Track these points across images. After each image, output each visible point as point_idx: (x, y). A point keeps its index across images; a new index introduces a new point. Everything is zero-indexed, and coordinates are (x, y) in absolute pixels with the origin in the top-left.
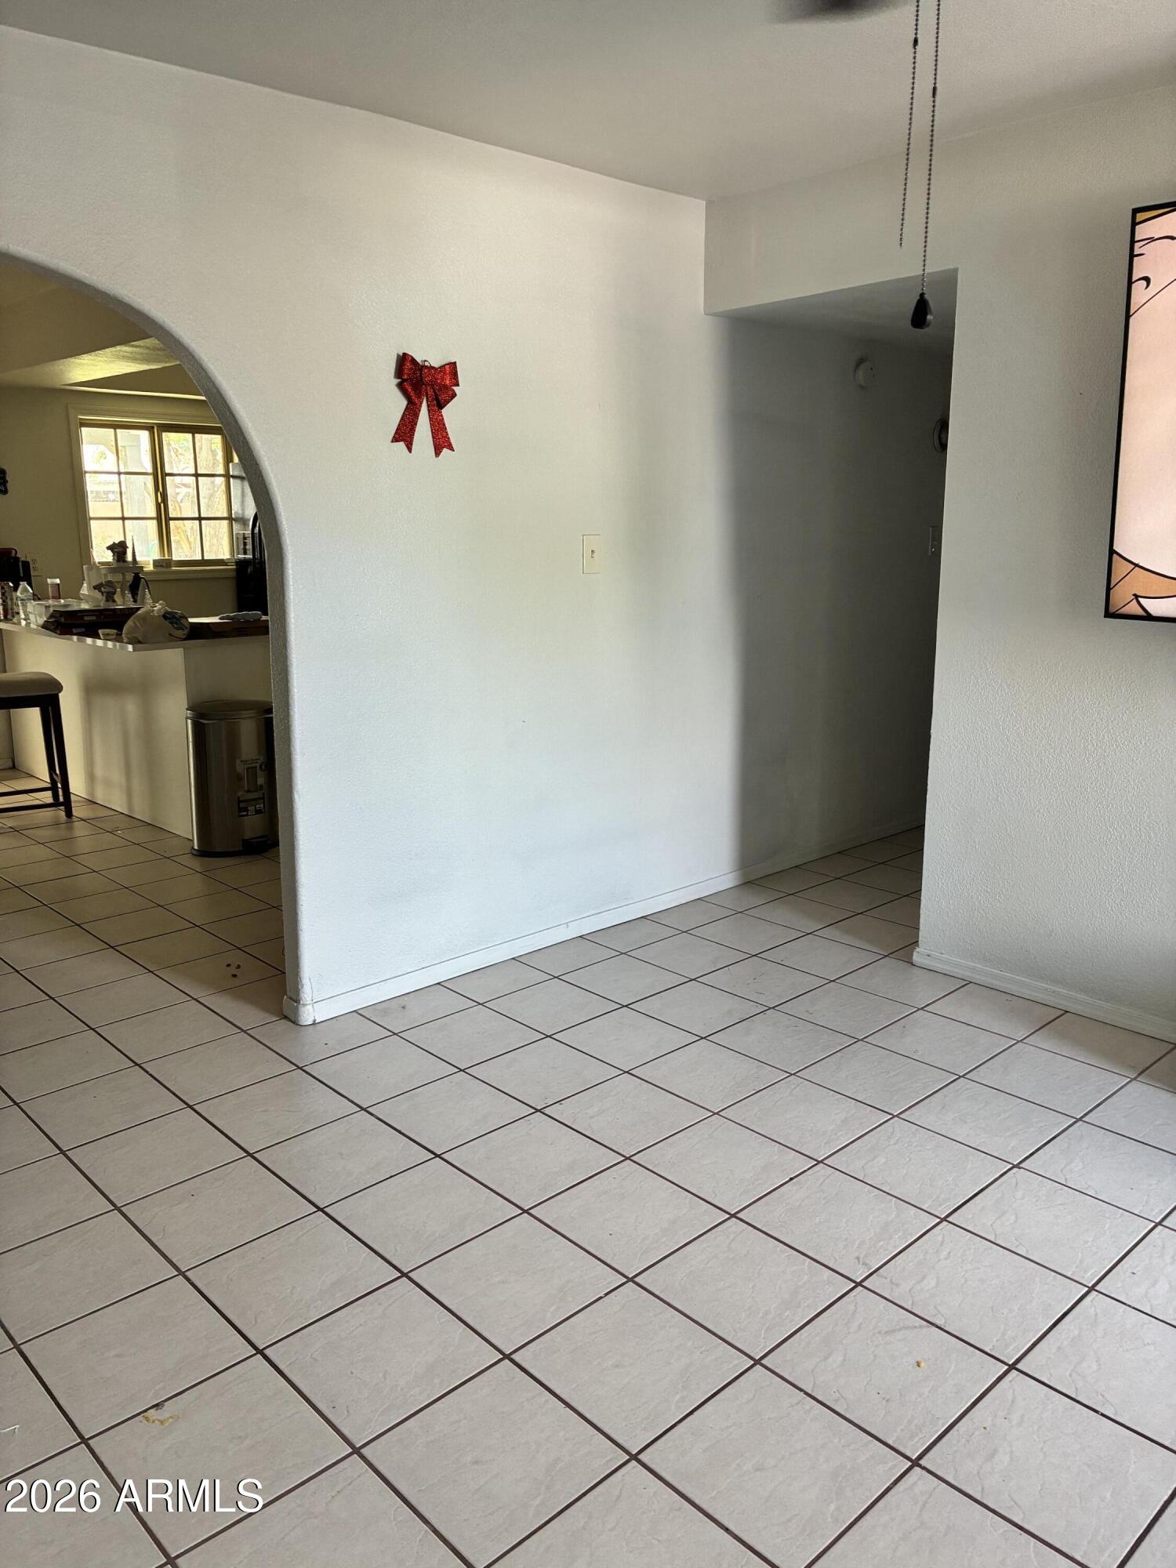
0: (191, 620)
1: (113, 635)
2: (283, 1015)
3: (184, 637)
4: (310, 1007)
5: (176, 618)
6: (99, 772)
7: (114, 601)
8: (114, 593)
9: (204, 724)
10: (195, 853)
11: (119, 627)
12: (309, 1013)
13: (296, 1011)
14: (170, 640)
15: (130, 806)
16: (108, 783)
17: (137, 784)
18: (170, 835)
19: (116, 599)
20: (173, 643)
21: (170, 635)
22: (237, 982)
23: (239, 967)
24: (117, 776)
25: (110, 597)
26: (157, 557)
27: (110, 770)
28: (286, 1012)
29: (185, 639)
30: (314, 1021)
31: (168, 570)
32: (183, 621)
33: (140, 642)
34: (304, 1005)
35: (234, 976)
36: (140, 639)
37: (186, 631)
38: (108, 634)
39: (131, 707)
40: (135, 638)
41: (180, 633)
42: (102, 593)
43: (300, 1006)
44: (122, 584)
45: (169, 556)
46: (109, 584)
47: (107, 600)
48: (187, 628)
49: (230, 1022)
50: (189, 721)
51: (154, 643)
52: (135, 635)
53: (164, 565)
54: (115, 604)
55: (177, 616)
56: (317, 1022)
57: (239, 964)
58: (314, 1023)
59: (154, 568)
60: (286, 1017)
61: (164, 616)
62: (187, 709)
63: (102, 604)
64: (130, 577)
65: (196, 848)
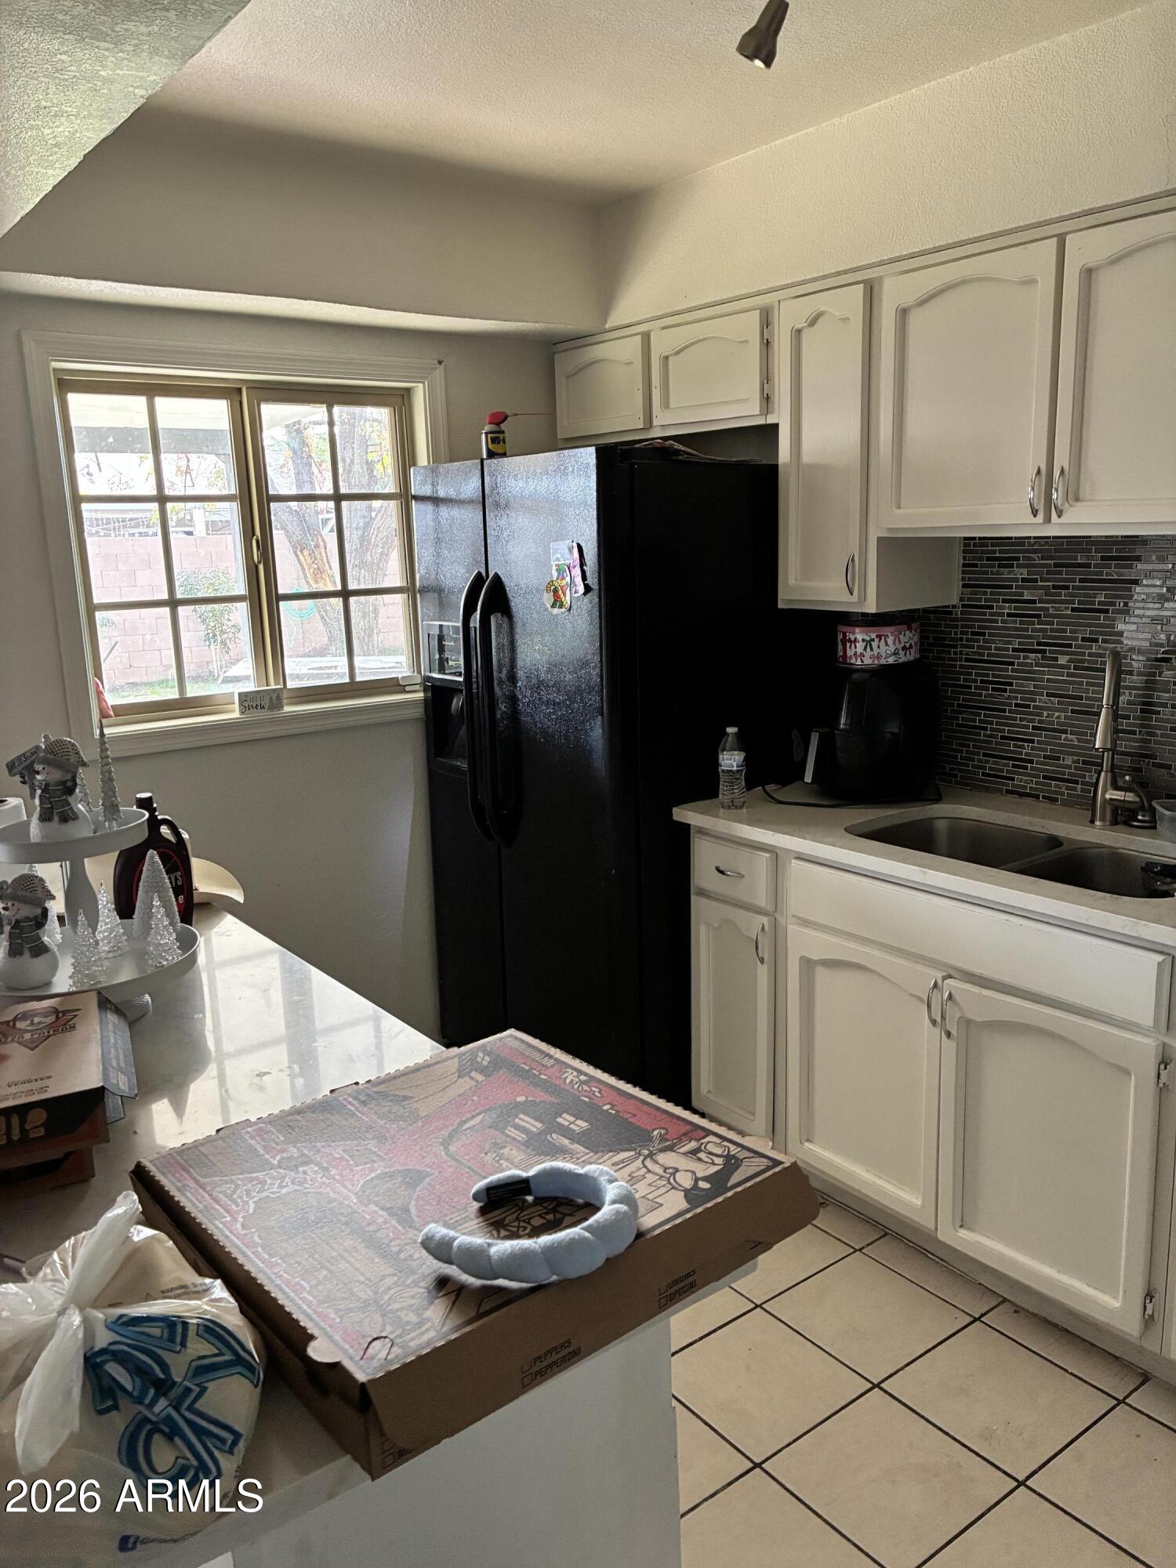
26: (250, 687)
31: (275, 714)
45: (277, 683)
53: (267, 705)
59: (242, 713)
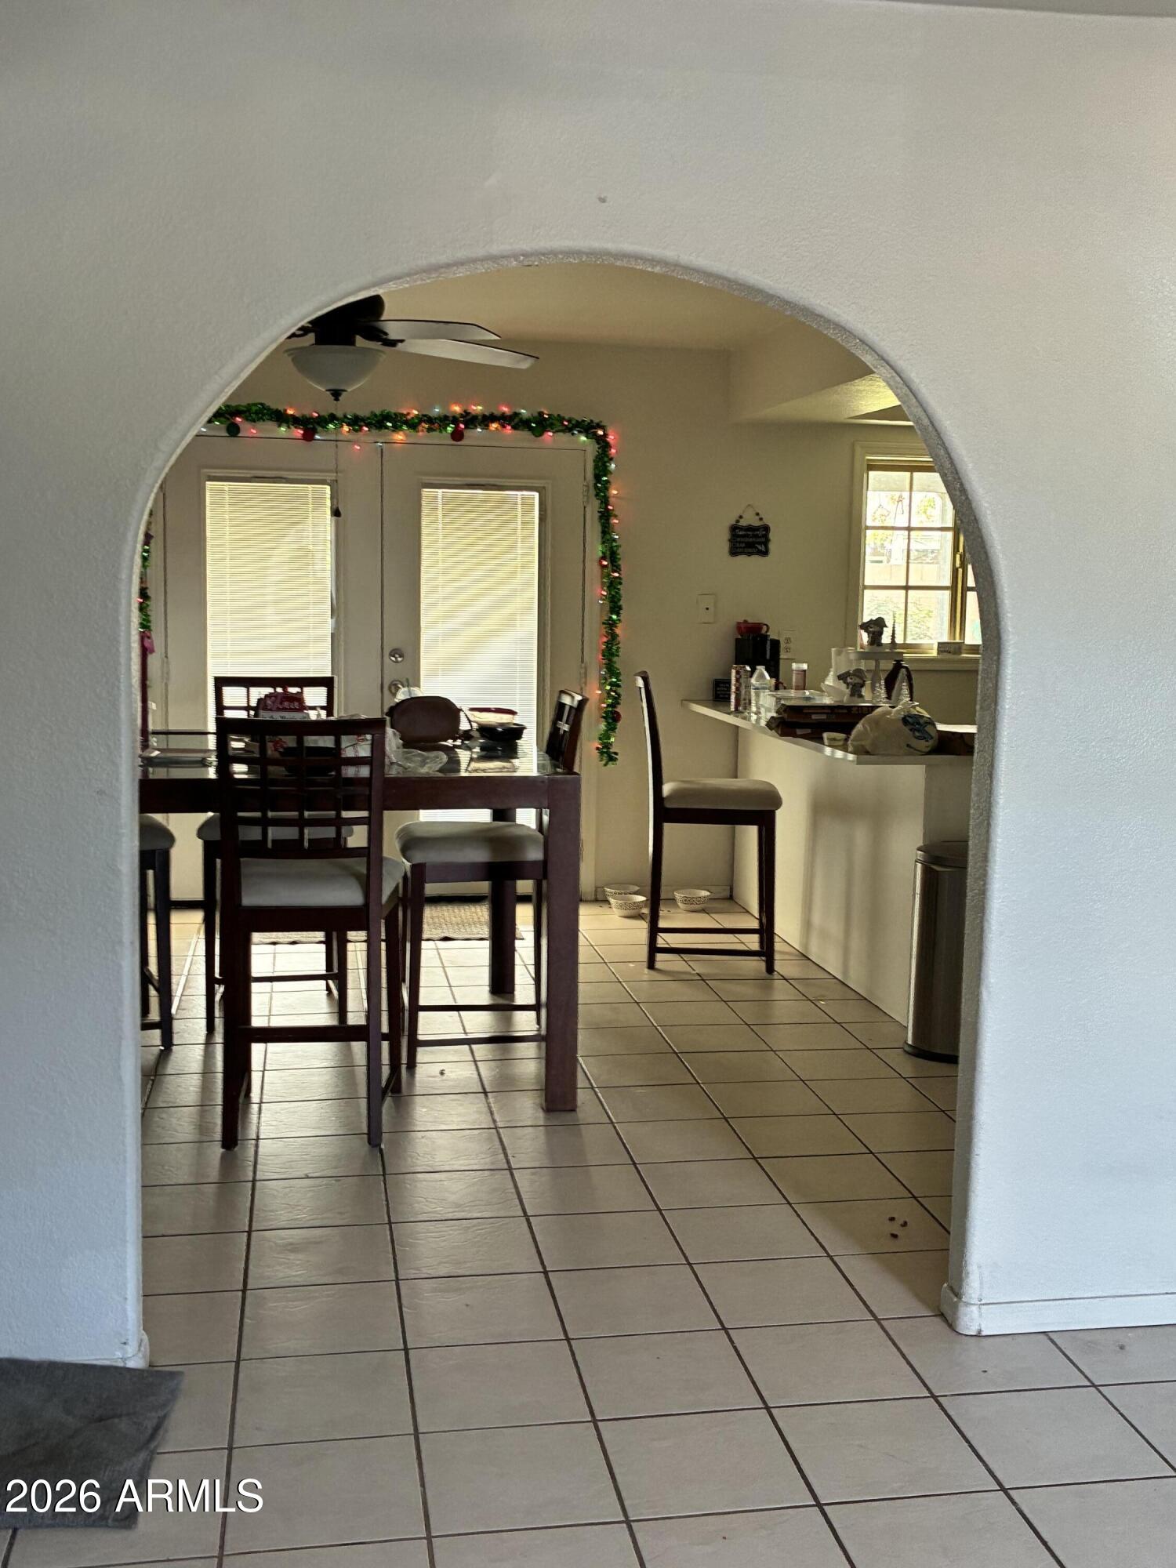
0: (941, 727)
1: (840, 740)
2: (939, 1310)
3: (928, 750)
4: (974, 1309)
5: (919, 723)
6: (816, 919)
7: (861, 696)
8: (862, 686)
9: (937, 871)
10: (907, 1049)
11: (847, 729)
12: (975, 1318)
13: (955, 1308)
14: (909, 753)
15: (845, 970)
16: (824, 935)
17: (857, 943)
18: (887, 1019)
19: (863, 694)
20: (911, 758)
21: (908, 745)
22: (893, 1246)
23: (905, 1224)
24: (836, 928)
25: (856, 691)
26: (945, 639)
27: (826, 918)
28: (945, 1309)
29: (929, 753)
30: (980, 1331)
31: (956, 657)
32: (929, 728)
33: (867, 753)
34: (967, 1304)
35: (894, 1236)
36: (868, 748)
37: (931, 743)
38: (834, 739)
39: (861, 835)
40: (862, 746)
41: (923, 745)
42: (848, 684)
43: (961, 1304)
44: (875, 674)
45: (960, 639)
46: (858, 673)
47: (852, 695)
48: (932, 738)
49: (864, 1303)
50: (919, 865)
51: (883, 755)
52: (863, 743)
53: (953, 650)
54: (860, 699)
55: (922, 721)
56: (984, 1333)
57: (907, 1220)
58: (979, 1335)
59: (938, 653)
60: (942, 1315)
61: (905, 720)
62: (919, 849)
63: (845, 699)
64: (888, 665)
65: (910, 1042)
